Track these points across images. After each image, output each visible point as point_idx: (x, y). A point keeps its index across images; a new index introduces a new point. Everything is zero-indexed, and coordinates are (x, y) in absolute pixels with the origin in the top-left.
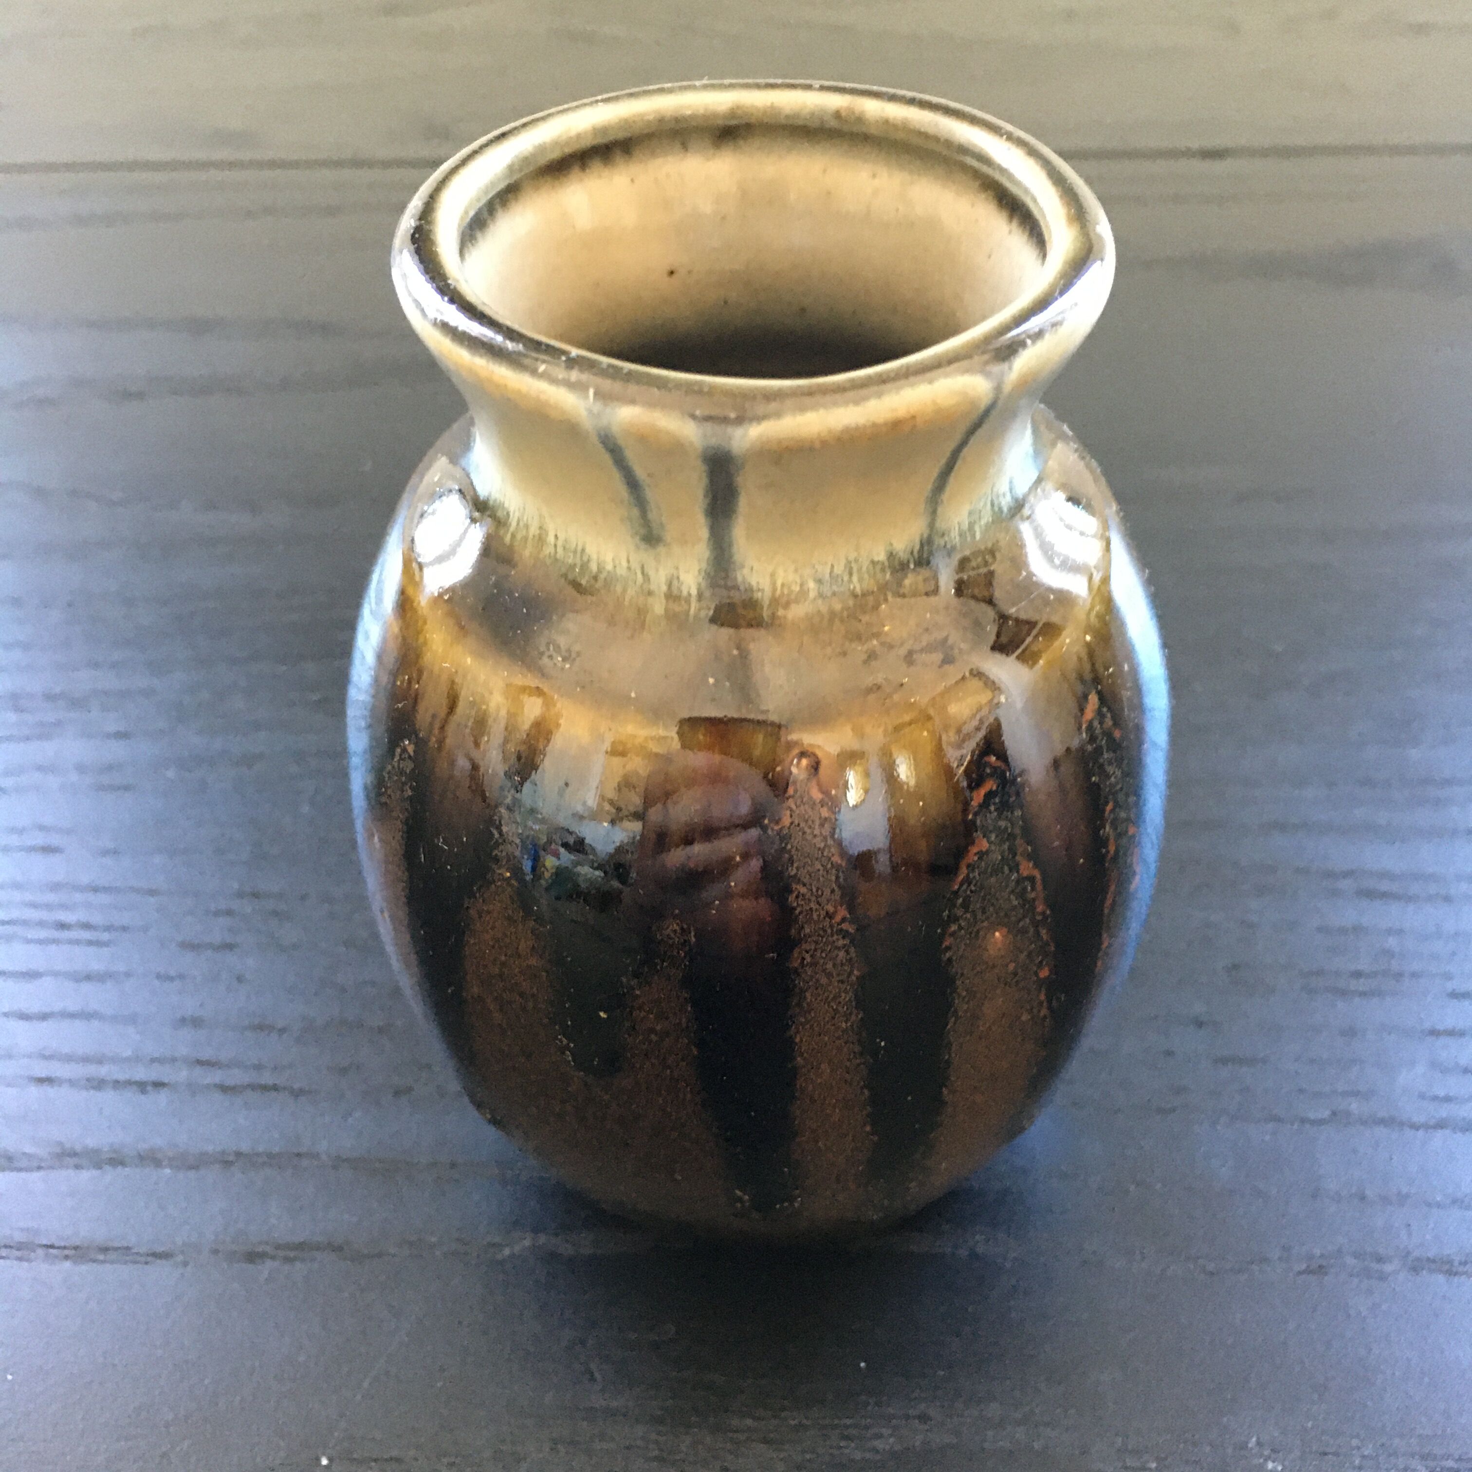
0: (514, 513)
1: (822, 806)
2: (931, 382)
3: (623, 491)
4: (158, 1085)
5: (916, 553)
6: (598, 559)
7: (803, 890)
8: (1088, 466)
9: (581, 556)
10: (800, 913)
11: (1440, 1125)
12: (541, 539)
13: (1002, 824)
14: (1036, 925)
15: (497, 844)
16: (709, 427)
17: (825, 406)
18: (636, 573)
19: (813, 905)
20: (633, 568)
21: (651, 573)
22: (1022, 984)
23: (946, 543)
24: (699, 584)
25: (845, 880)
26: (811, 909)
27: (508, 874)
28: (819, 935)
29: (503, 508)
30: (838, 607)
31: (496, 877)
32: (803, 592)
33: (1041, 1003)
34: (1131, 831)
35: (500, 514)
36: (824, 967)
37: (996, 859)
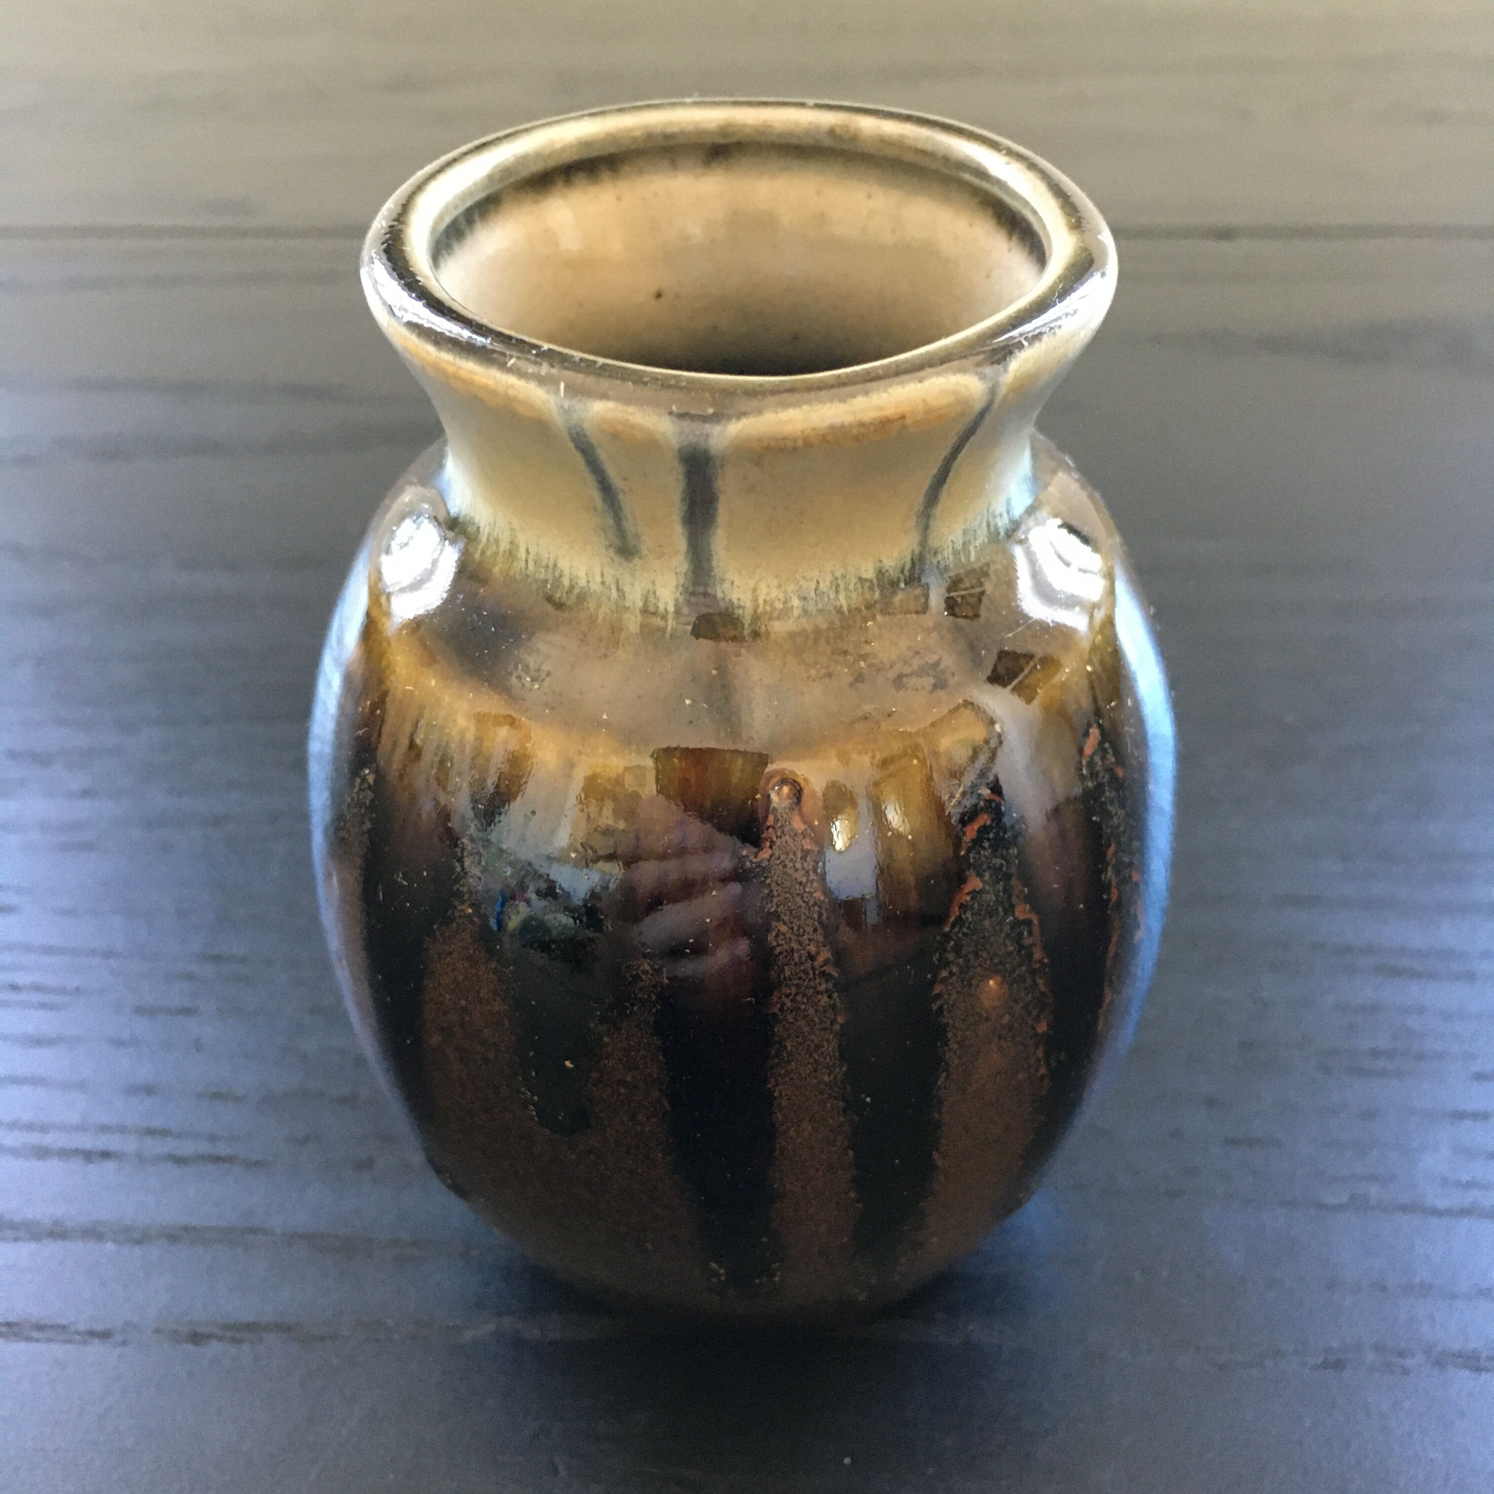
0: (484, 528)
1: (804, 837)
2: (921, 381)
3: (596, 496)
4: (106, 1155)
5: (907, 573)
6: (571, 574)
7: (784, 929)
8: (1090, 496)
9: (554, 572)
10: (781, 953)
11: (1466, 1212)
12: (511, 554)
13: (997, 862)
14: (1033, 972)
15: (457, 880)
16: (686, 424)
17: (809, 402)
18: (610, 589)
19: (795, 945)
20: (607, 583)
21: (626, 589)
22: (1018, 1039)
23: (938, 562)
24: (677, 600)
25: (828, 918)
26: (792, 950)
27: (470, 911)
28: (800, 978)
29: (474, 523)
30: (824, 626)
31: (457, 914)
32: (786, 612)
33: (1038, 1060)
34: (1136, 877)
35: (471, 529)
36: (805, 1013)
37: (991, 899)
